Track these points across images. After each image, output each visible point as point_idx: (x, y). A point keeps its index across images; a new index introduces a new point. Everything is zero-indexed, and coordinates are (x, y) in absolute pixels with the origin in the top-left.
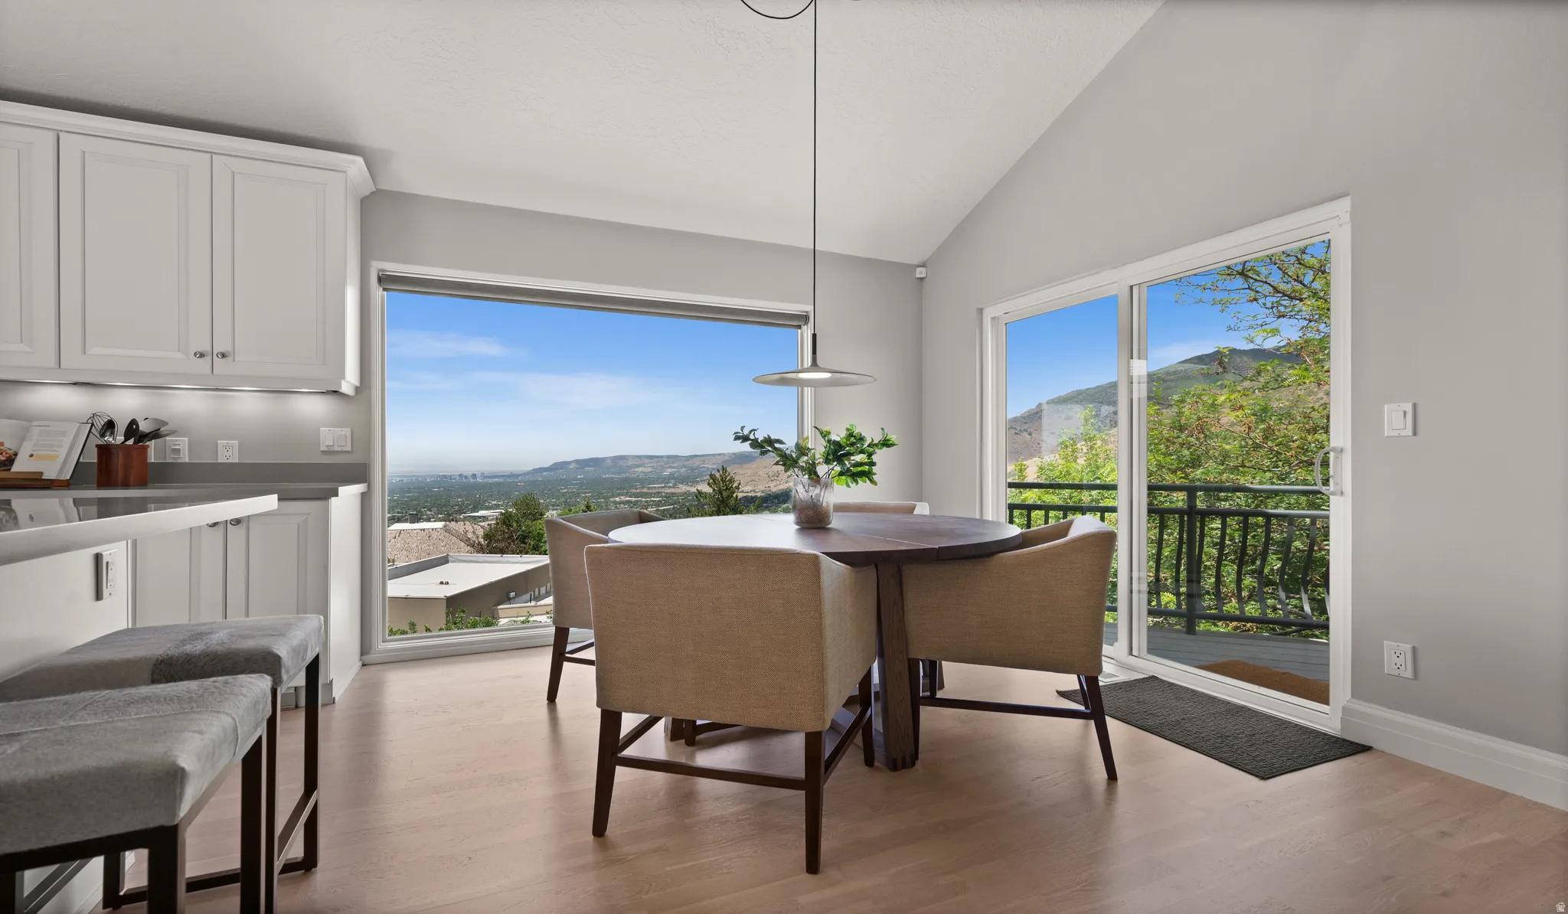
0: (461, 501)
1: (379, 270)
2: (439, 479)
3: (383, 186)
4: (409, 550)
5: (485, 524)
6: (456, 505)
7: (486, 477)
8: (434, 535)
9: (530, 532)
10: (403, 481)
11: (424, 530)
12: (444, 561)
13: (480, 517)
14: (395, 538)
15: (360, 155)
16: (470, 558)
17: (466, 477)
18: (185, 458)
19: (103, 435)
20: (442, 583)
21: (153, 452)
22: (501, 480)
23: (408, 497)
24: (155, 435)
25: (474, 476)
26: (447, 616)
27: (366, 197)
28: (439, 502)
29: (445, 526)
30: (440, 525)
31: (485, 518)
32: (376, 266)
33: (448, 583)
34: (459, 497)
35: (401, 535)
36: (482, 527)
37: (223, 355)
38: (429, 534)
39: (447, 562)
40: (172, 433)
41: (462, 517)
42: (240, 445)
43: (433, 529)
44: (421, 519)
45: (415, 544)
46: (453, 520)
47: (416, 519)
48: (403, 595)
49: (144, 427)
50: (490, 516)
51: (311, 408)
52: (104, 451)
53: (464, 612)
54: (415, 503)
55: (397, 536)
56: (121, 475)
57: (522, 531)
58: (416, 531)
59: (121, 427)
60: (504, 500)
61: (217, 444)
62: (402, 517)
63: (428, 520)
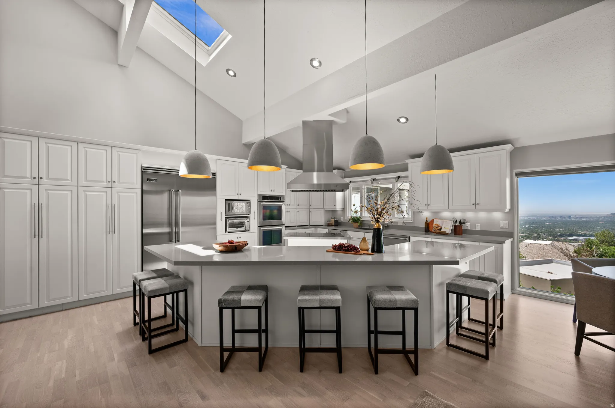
0: (562, 230)
1: (516, 172)
2: (549, 218)
3: (516, 146)
4: (533, 254)
5: (576, 244)
6: (559, 232)
7: (578, 218)
8: (546, 247)
9: (606, 253)
10: (530, 218)
11: (540, 244)
12: (550, 261)
13: (574, 240)
14: (526, 247)
15: (510, 144)
16: (564, 263)
17: (565, 218)
18: (469, 228)
19: (455, 224)
20: (549, 272)
21: (464, 227)
22: (588, 219)
23: (532, 227)
24: (464, 223)
25: (570, 217)
26: (551, 289)
27: (512, 151)
28: (549, 230)
29: (552, 244)
30: (549, 243)
31: (577, 241)
32: (515, 171)
33: (552, 273)
34: (561, 228)
35: (529, 246)
36: (574, 246)
37: (478, 204)
38: (543, 247)
39: (552, 262)
40: (467, 222)
41: (562, 239)
42: (480, 225)
43: (545, 245)
44: (539, 238)
45: (536, 251)
46: (557, 240)
47: (536, 238)
48: (530, 274)
49: (462, 221)
50: (580, 240)
51: (497, 215)
52: (455, 226)
53: (560, 289)
54: (536, 230)
55: (527, 245)
56: (458, 233)
57: (601, 252)
58: (536, 245)
59: (458, 221)
60: (589, 232)
61: (476, 225)
62: (530, 236)
63: (543, 239)
